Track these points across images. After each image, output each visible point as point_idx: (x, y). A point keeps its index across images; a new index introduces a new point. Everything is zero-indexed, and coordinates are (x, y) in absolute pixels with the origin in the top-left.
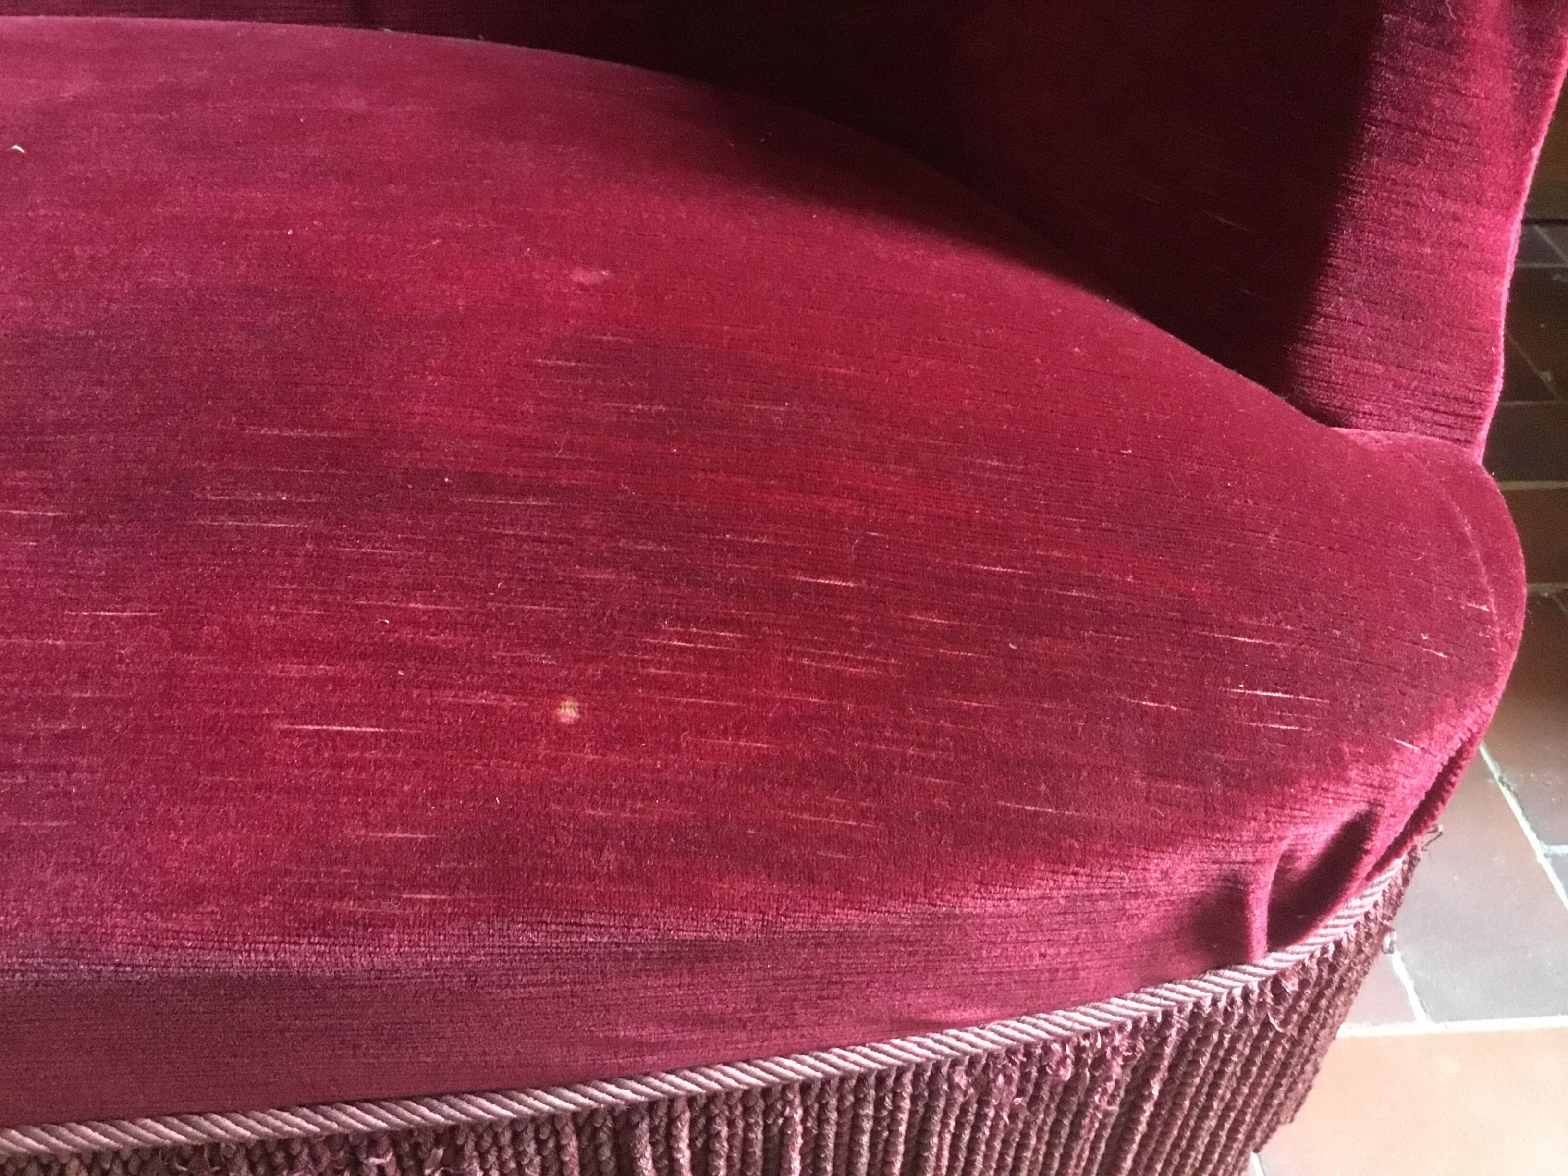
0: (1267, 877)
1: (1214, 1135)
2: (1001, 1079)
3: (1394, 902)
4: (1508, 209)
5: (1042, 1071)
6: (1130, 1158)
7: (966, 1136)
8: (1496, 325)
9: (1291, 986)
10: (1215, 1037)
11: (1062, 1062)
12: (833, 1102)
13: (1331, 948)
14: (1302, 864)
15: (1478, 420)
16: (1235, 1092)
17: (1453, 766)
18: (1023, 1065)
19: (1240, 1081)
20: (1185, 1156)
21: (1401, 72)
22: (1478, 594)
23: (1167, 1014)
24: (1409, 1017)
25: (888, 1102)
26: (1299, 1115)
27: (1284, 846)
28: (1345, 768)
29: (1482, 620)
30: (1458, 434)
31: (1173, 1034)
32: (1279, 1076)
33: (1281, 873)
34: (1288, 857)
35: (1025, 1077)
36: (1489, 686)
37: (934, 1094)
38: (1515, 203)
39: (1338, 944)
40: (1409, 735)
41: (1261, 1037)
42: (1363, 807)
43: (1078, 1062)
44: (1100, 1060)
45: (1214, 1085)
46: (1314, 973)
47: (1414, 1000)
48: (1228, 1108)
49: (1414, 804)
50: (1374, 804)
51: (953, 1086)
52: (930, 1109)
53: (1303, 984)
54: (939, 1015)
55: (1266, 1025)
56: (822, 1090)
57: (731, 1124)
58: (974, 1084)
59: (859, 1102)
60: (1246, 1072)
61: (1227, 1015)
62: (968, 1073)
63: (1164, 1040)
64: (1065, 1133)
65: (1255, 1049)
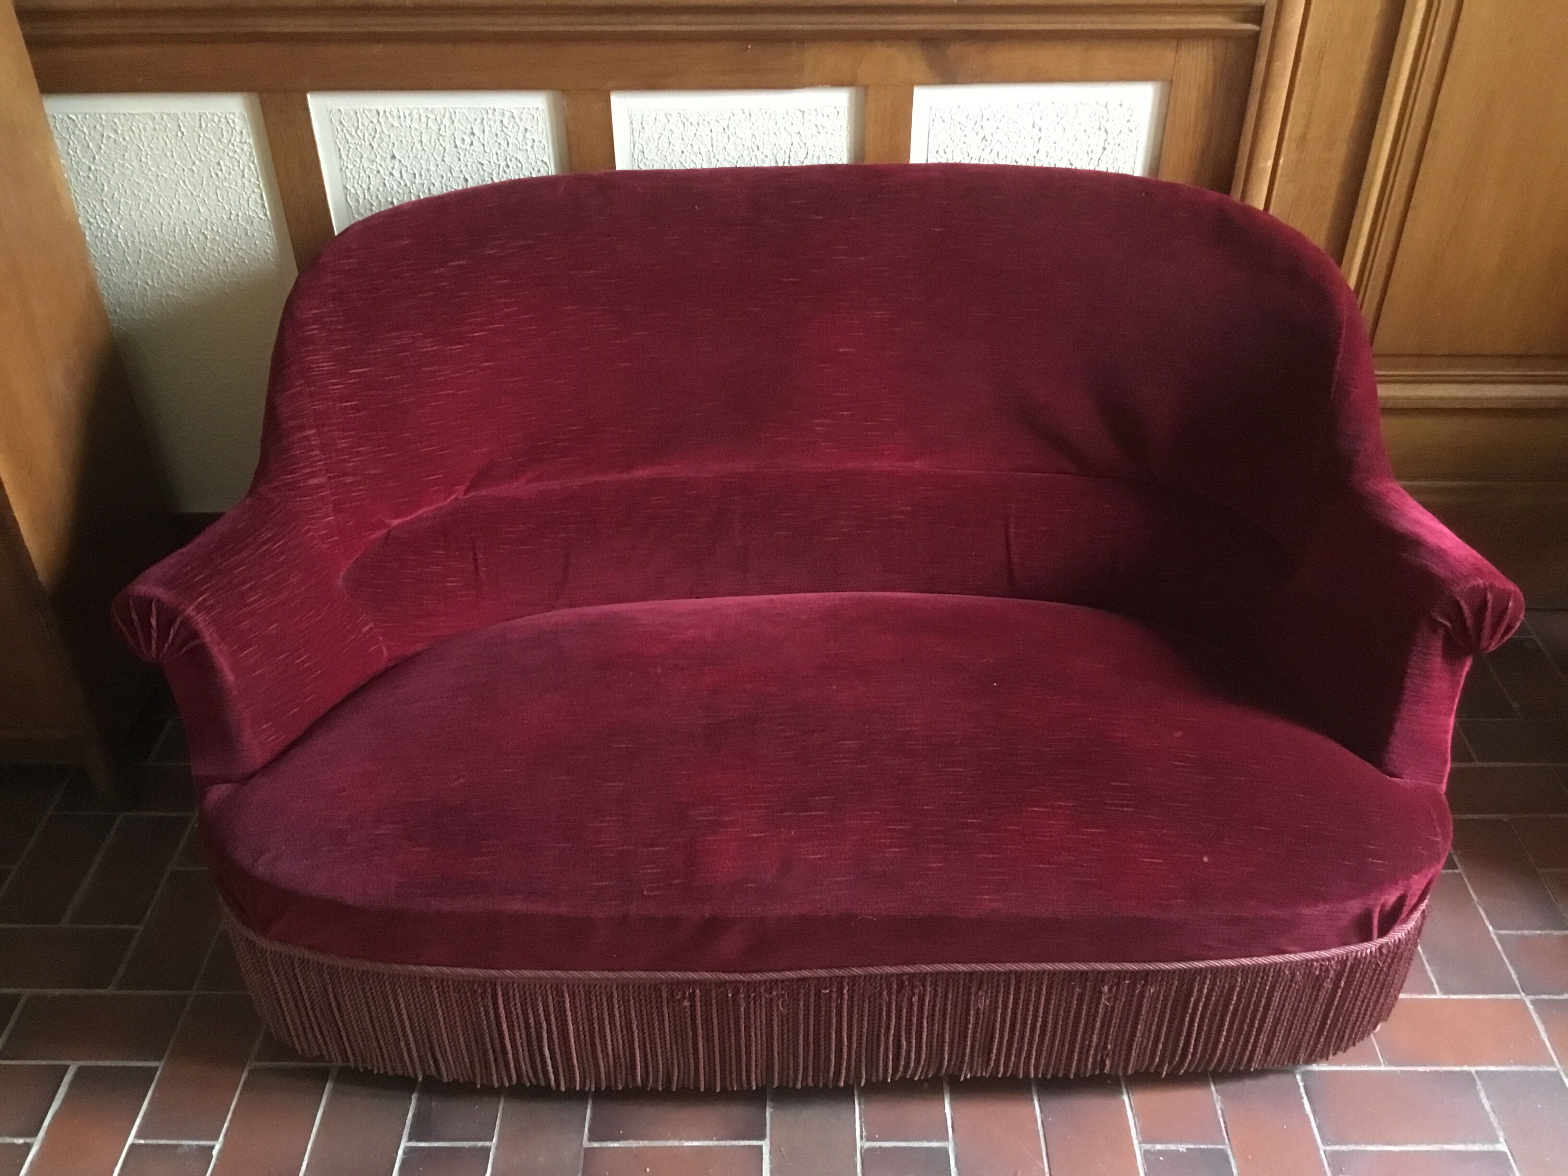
0: (1378, 909)
1: (1360, 1009)
2: (1298, 973)
3: (1419, 930)
4: (1449, 715)
5: (1310, 972)
6: (1332, 1012)
7: (1285, 993)
8: (1447, 748)
9: (1385, 951)
10: (1361, 966)
11: (1316, 969)
12: (1250, 976)
13: (1397, 941)
14: (1388, 908)
15: (1443, 776)
16: (1367, 991)
17: (1429, 884)
18: (1305, 969)
19: (1369, 985)
20: (1350, 1016)
21: (1413, 683)
22: (1436, 835)
23: (1347, 957)
24: (1434, 992)
25: (1265, 977)
26: (1389, 1018)
27: (1382, 901)
28: (1398, 881)
29: (1437, 842)
30: (1437, 781)
31: (1349, 963)
32: (1382, 989)
33: (1381, 911)
34: (1383, 906)
35: (1305, 973)
36: (1439, 862)
37: (1279, 976)
38: (1451, 712)
39: (1399, 940)
40: (1416, 873)
41: (1375, 970)
42: (1402, 892)
43: (1321, 970)
44: (1327, 970)
45: (1361, 986)
46: (1392, 949)
47: (1436, 986)
48: (1365, 998)
49: (1419, 893)
50: (1406, 891)
51: (1284, 973)
52: (1277, 981)
53: (1389, 951)
54: (1285, 948)
55: (1377, 965)
56: (1248, 971)
57: (1220, 981)
58: (1290, 973)
59: (1257, 976)
60: (1371, 983)
61: (1365, 958)
62: (1289, 970)
63: (1346, 965)
64: (1313, 997)
65: (1374, 974)
